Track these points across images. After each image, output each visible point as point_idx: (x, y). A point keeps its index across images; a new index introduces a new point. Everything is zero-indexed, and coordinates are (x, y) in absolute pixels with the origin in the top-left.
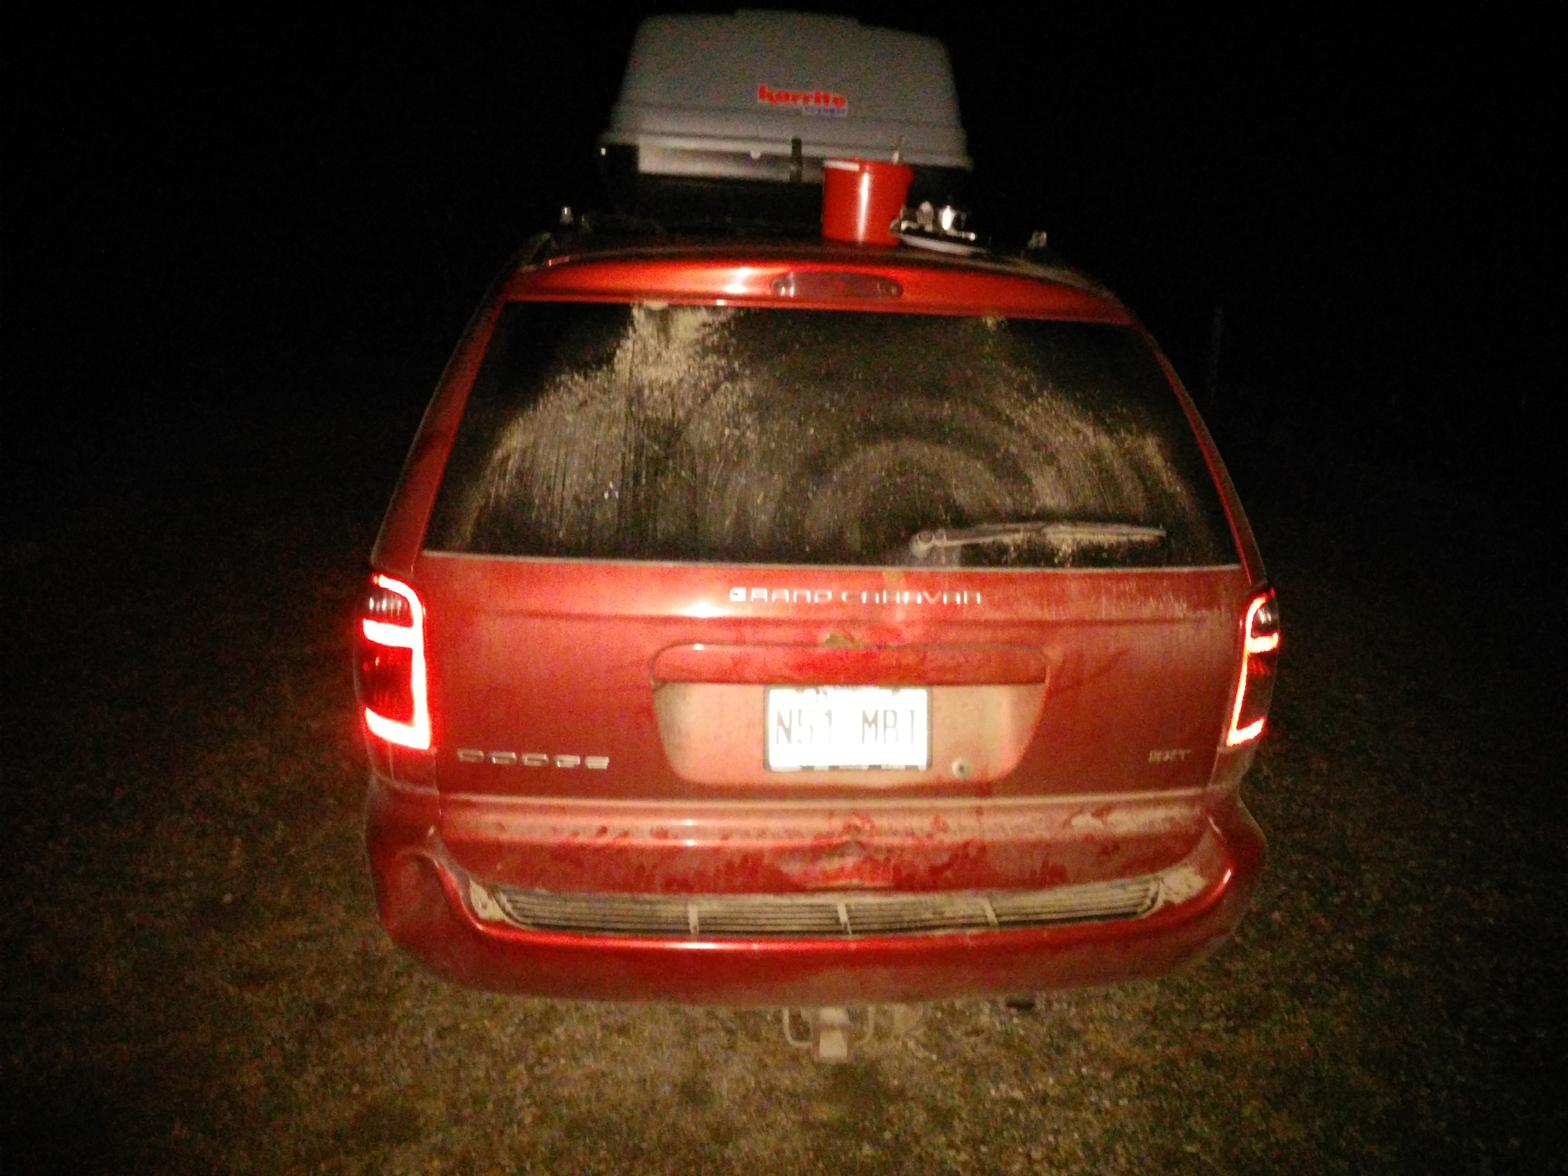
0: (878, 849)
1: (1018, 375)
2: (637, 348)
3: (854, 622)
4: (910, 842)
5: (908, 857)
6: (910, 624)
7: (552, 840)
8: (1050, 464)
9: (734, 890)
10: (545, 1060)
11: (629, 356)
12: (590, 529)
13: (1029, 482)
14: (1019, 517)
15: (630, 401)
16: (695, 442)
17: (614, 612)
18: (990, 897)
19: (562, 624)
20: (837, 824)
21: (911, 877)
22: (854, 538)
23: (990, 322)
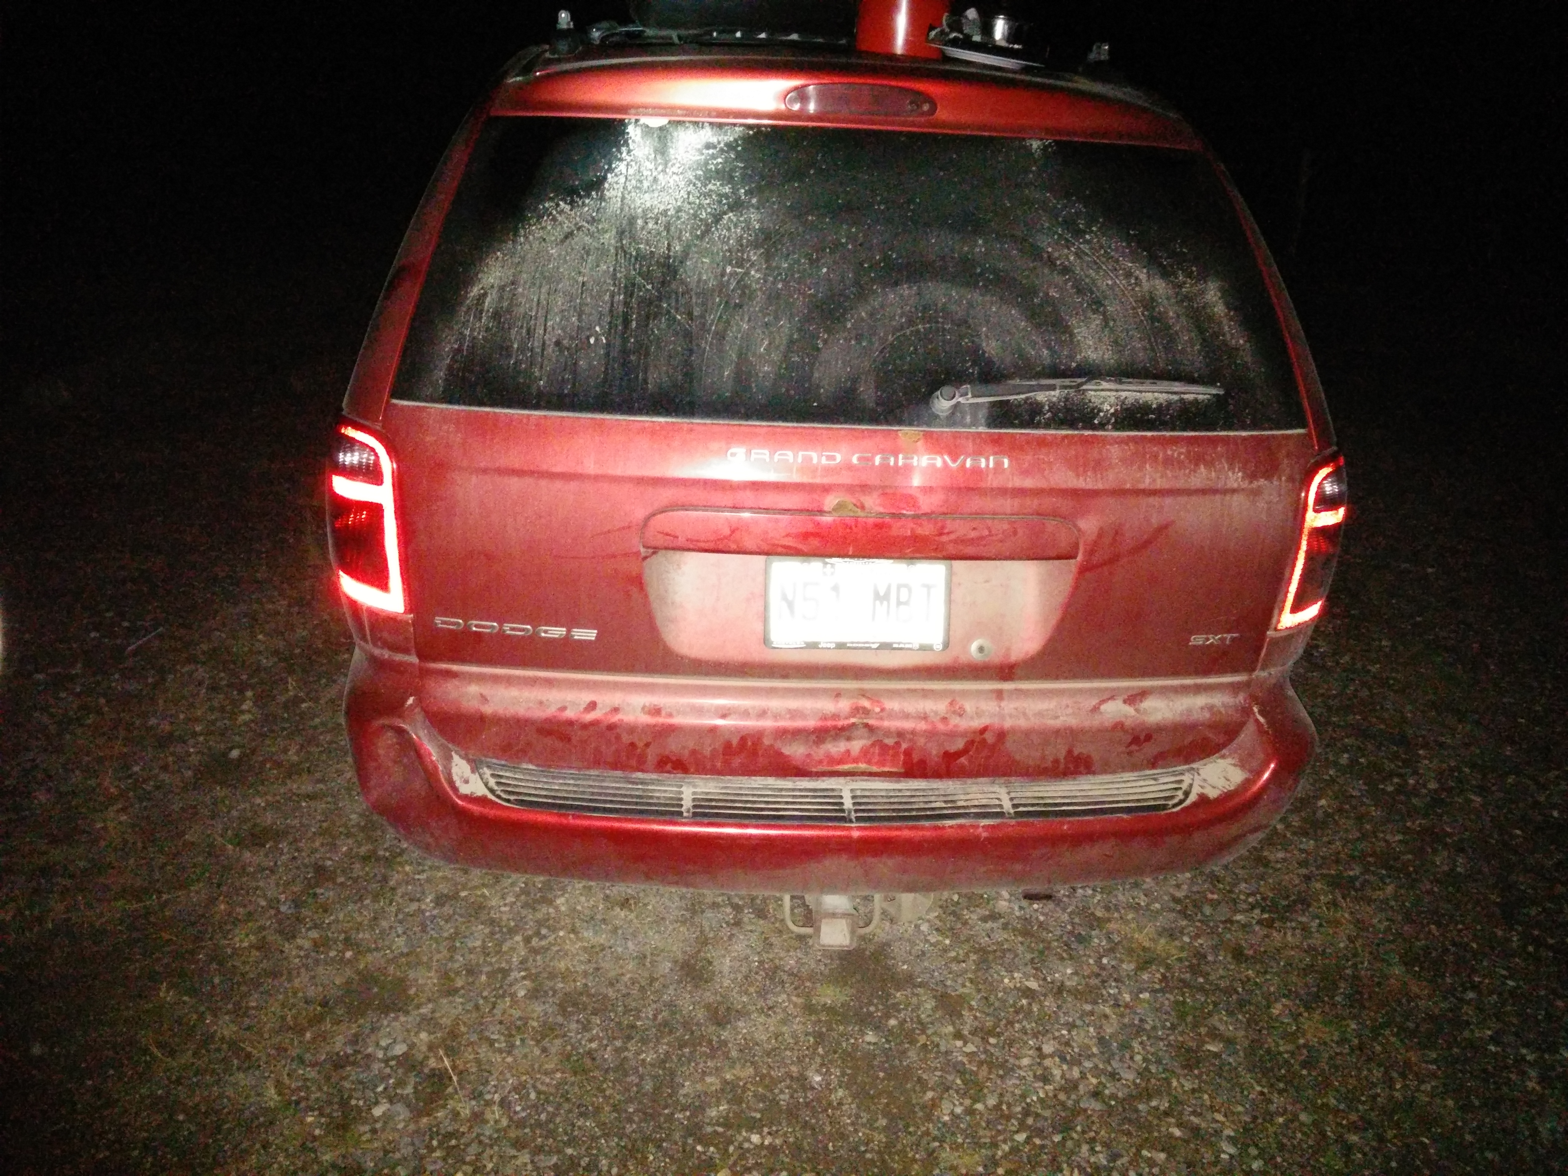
0: (888, 733)
1: (1065, 206)
2: (631, 171)
3: (864, 488)
4: (922, 726)
5: (921, 741)
6: (927, 490)
7: (539, 714)
8: (1095, 312)
9: (733, 772)
10: (544, 931)
11: (622, 180)
12: (575, 379)
13: (1068, 330)
14: (1056, 372)
15: (621, 233)
16: (692, 280)
17: (600, 472)
18: (1007, 785)
19: (543, 483)
20: (844, 705)
21: (922, 762)
22: (868, 393)
23: (1035, 144)
